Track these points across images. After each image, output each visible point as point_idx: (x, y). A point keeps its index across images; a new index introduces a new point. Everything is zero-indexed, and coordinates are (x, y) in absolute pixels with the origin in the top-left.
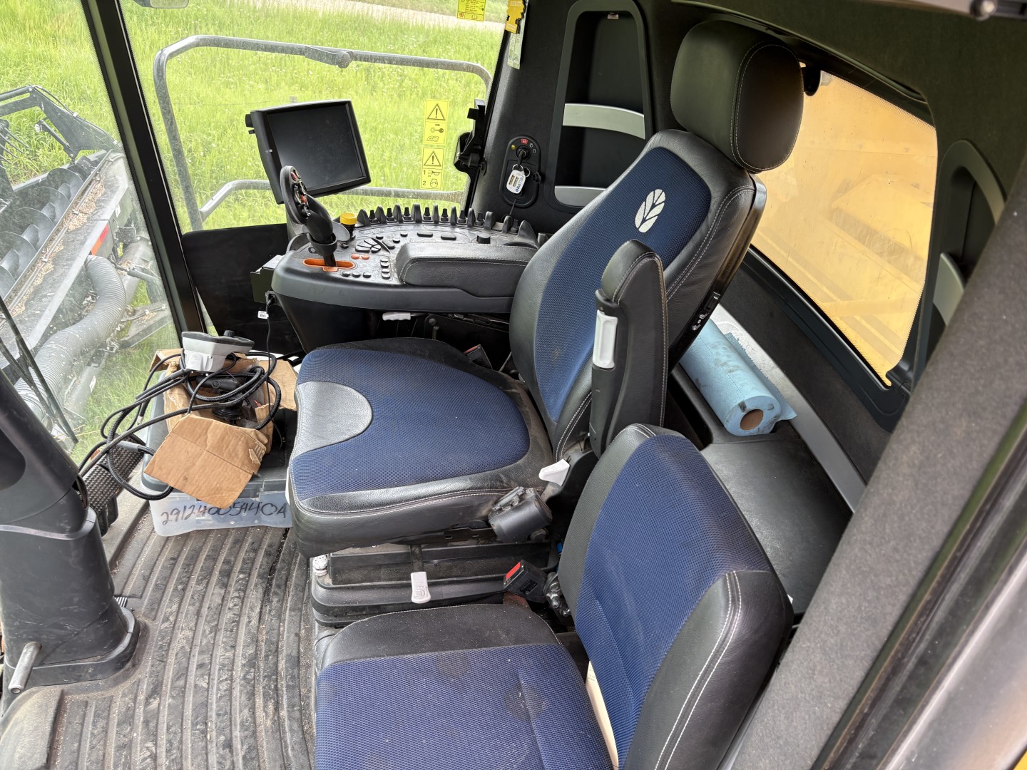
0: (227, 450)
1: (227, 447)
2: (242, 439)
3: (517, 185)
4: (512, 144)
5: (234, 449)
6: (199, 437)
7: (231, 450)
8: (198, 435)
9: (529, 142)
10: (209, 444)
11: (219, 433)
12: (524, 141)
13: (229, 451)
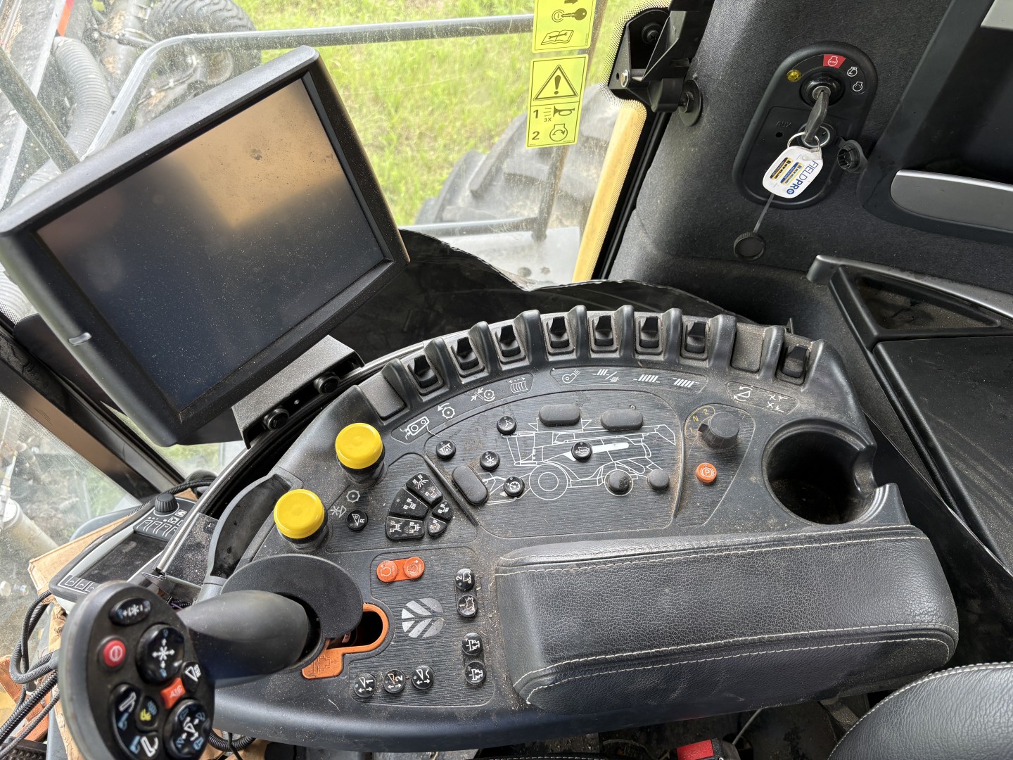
3: (794, 181)
4: (791, 67)
9: (849, 62)
12: (833, 62)
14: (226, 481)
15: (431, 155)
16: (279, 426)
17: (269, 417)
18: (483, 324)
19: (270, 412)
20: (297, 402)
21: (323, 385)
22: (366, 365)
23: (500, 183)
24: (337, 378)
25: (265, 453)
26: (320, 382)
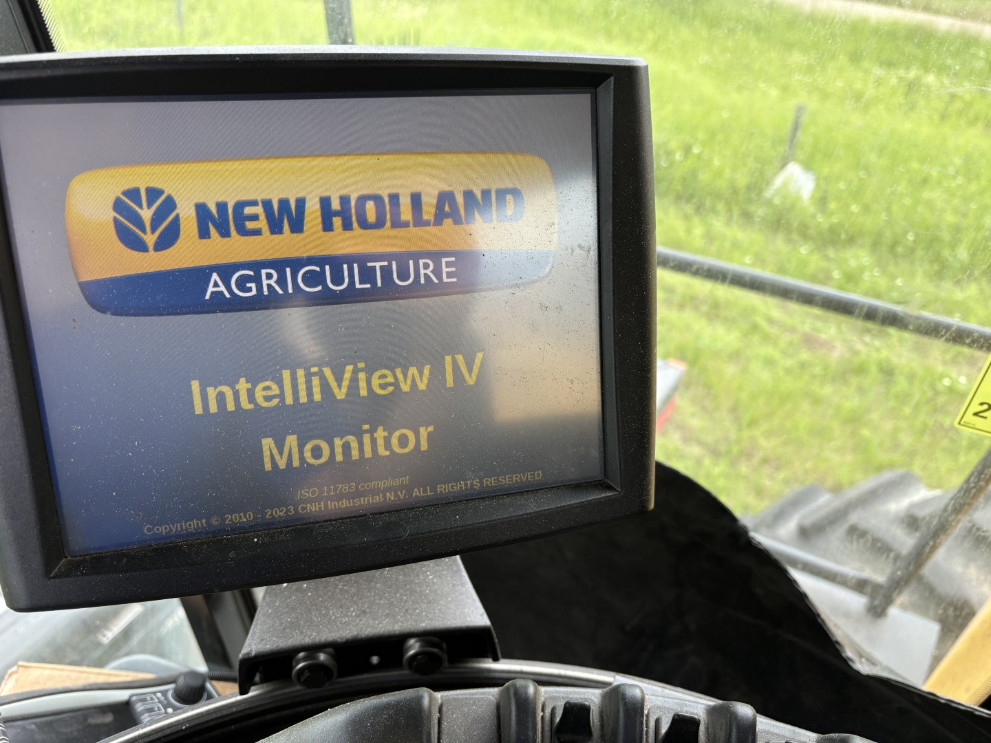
14: (178, 728)
15: (767, 483)
16: (308, 683)
17: (304, 659)
18: (745, 710)
19: (313, 649)
20: (375, 660)
21: (414, 656)
22: (502, 661)
23: (841, 530)
24: (445, 657)
25: (269, 717)
26: (414, 647)
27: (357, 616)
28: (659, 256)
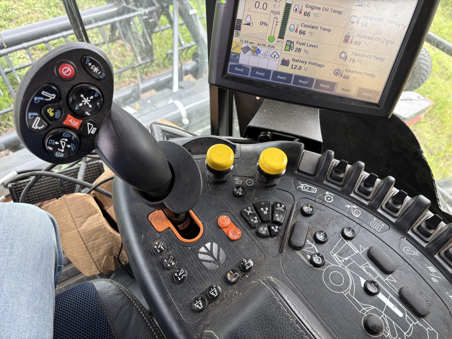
0: (93, 242)
1: (95, 240)
2: (109, 243)
5: (98, 246)
6: (80, 217)
7: (96, 245)
8: (80, 215)
10: (82, 228)
11: (95, 225)
13: (94, 244)
17: (263, 134)
27: (283, 126)
28: (428, 35)
